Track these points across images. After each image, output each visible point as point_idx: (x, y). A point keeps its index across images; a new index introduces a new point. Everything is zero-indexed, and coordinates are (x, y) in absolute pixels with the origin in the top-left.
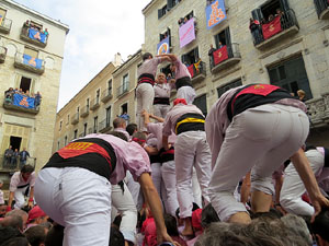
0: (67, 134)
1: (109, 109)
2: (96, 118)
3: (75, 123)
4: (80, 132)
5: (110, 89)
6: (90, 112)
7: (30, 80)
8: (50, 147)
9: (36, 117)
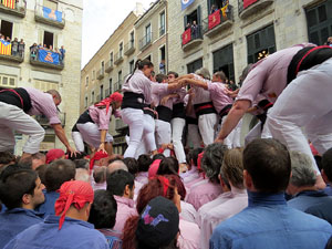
0: (93, 90)
1: (132, 63)
2: (120, 73)
3: (101, 78)
4: (106, 87)
5: (132, 41)
6: (114, 66)
7: (52, 34)
8: (77, 102)
9: (62, 72)
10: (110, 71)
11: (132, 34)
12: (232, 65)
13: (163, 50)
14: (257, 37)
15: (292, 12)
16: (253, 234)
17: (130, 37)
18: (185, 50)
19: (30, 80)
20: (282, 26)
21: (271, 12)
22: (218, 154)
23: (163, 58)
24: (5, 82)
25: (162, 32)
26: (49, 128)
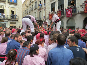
0: (26, 10)
1: (36, 3)
2: (33, 5)
3: (27, 7)
4: (29, 9)
6: (31, 3)
8: (21, 14)
9: (17, 5)
10: (30, 5)
16: (57, 53)
19: (8, 7)
24: (2, 8)
26: (14, 20)
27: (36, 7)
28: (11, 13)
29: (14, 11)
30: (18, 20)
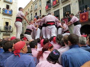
1: (32, 14)
2: (28, 17)
5: (32, 8)
7: (9, 6)
9: (12, 16)
11: (32, 6)
12: (59, 15)
13: (40, 11)
14: (66, 8)
15: (75, 1)
17: (31, 7)
18: (46, 11)
19: (2, 18)
20: (72, 5)
21: (70, 1)
22: (61, 37)
23: (40, 13)
25: (40, 6)
26: (9, 32)
27: (32, 19)
28: (5, 25)
29: (8, 22)
30: (12, 32)
